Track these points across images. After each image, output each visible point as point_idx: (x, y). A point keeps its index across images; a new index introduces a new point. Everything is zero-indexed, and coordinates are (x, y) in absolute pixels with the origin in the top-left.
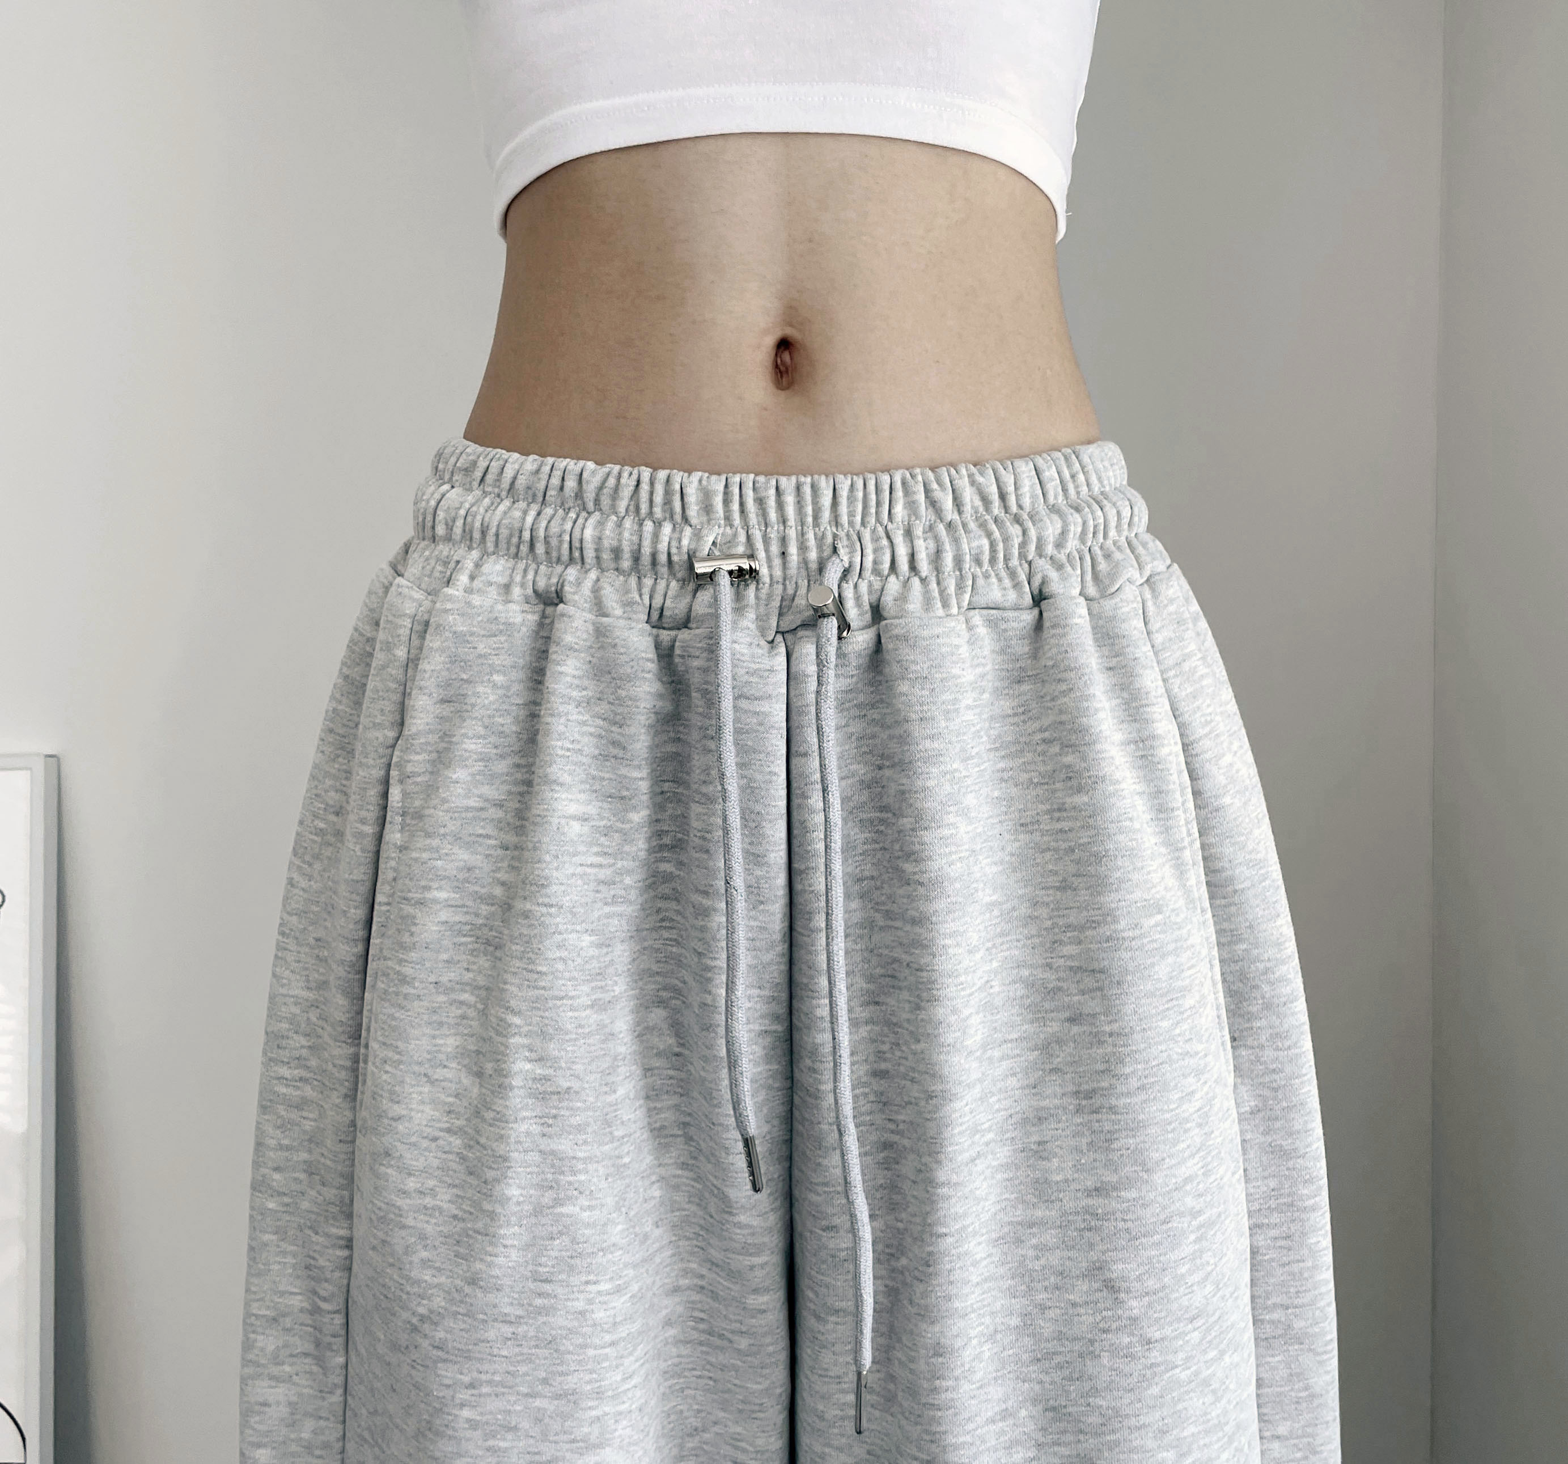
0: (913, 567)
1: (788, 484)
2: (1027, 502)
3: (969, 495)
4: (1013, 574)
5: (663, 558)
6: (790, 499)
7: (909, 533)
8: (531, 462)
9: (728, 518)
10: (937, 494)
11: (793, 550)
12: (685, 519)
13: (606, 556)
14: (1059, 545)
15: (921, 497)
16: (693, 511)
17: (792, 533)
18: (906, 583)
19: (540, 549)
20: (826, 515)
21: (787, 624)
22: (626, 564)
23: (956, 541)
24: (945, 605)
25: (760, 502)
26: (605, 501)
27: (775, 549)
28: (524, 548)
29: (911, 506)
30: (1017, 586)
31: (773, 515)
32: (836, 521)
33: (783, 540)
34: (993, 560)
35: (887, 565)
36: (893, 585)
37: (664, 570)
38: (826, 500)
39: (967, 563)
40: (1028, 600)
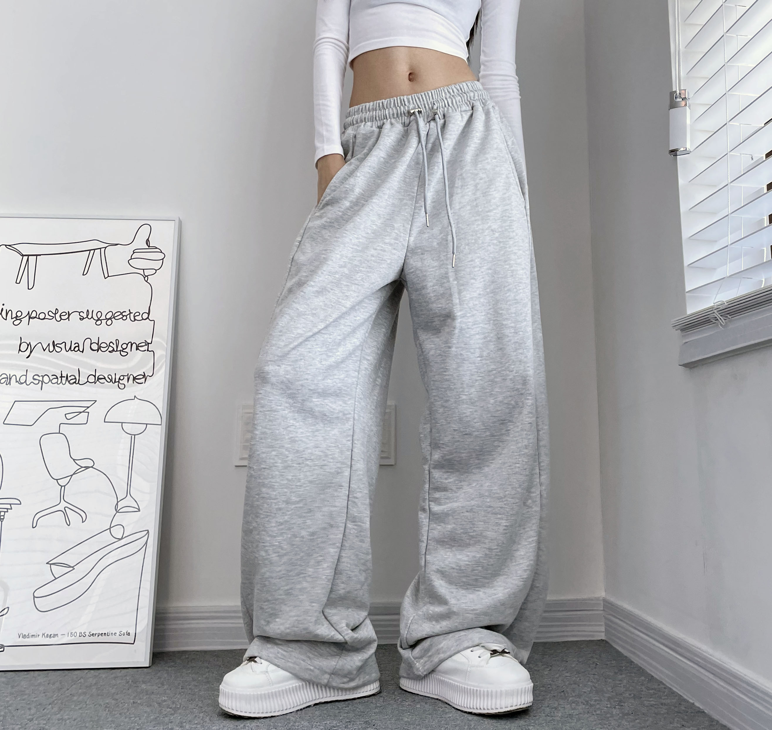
0: (449, 105)
1: (423, 94)
2: (466, 90)
3: (455, 90)
4: (467, 103)
5: (403, 112)
6: (424, 96)
7: (446, 98)
8: (371, 104)
9: (413, 103)
10: (449, 90)
11: (427, 106)
12: (405, 105)
13: (391, 116)
14: (474, 98)
15: (446, 91)
16: (406, 103)
17: (426, 102)
18: (448, 108)
19: (377, 118)
20: (431, 97)
21: (429, 120)
22: (395, 116)
23: (455, 98)
24: (456, 111)
25: (419, 98)
26: (389, 106)
27: (423, 106)
28: (374, 119)
29: (445, 93)
30: (468, 106)
31: (421, 100)
32: (433, 99)
33: (424, 105)
34: (462, 101)
35: (444, 106)
36: (446, 109)
37: (403, 115)
38: (430, 95)
39: (458, 103)
40: (471, 108)
